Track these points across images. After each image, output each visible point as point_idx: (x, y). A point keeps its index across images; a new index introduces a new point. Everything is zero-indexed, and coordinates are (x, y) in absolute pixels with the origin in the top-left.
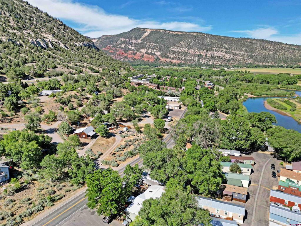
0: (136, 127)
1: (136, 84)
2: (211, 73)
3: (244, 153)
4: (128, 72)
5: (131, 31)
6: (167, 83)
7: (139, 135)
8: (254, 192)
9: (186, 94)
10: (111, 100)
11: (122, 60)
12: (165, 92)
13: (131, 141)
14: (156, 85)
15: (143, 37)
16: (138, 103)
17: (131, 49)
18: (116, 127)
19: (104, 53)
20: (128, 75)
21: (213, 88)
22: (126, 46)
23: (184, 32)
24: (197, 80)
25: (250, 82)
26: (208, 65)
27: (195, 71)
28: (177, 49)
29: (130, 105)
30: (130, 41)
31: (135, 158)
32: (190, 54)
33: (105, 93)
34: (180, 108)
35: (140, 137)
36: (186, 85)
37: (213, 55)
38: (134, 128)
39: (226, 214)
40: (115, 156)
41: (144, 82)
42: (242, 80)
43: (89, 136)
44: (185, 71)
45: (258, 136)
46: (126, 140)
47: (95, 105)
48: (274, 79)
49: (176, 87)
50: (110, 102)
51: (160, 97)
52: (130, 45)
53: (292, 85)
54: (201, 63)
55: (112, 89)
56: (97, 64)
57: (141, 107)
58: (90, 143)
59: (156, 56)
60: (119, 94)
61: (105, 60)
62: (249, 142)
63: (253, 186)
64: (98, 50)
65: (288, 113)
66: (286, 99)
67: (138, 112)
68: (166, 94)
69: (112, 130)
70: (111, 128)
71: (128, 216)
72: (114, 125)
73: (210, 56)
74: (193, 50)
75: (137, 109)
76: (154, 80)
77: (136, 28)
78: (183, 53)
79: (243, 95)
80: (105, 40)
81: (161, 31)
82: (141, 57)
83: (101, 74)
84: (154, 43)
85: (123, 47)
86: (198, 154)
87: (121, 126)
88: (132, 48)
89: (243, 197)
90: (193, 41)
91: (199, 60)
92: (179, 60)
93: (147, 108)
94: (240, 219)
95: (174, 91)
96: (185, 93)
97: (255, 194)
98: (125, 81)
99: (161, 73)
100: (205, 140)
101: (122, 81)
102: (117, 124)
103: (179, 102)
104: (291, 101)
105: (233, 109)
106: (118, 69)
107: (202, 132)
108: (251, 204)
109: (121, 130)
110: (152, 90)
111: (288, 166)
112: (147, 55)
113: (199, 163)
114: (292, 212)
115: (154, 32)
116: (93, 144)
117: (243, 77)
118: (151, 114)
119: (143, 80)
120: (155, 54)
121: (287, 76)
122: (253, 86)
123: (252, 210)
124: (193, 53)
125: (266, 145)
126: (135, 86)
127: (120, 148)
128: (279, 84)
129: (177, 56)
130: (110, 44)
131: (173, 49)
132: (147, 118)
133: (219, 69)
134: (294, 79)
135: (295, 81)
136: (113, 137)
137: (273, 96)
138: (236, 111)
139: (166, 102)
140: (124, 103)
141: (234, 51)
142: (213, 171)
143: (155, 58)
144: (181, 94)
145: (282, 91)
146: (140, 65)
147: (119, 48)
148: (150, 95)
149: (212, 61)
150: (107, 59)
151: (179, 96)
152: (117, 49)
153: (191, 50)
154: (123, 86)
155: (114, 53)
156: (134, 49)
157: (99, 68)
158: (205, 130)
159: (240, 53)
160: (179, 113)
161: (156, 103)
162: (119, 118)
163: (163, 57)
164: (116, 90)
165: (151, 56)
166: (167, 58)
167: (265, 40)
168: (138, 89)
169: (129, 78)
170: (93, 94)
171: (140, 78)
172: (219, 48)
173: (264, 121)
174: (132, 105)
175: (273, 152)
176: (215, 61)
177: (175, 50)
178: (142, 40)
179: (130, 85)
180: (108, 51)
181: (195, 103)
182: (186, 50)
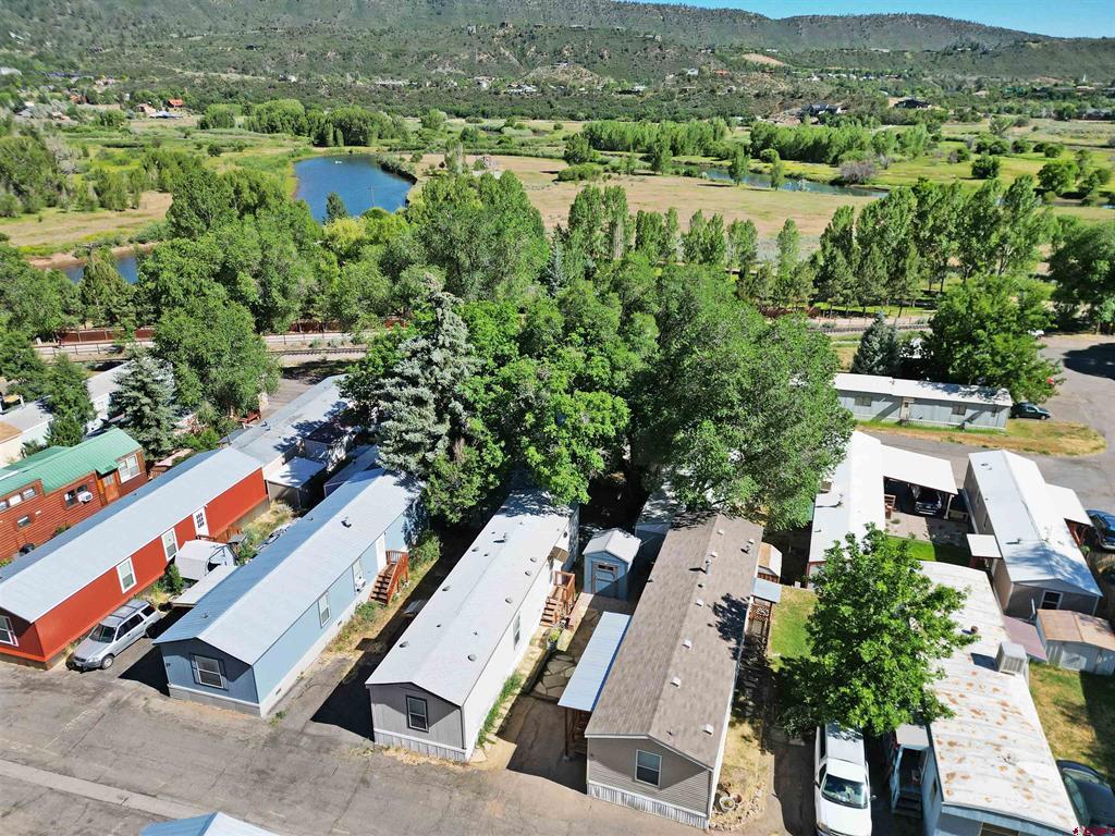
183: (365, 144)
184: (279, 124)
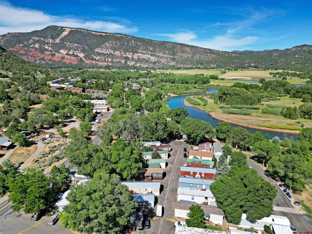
0: (60, 132)
1: (57, 88)
2: (139, 76)
3: (164, 143)
4: (47, 76)
5: (46, 29)
6: (93, 86)
7: (65, 140)
8: (169, 171)
9: (113, 97)
10: (28, 108)
11: (38, 62)
12: (92, 96)
13: (56, 147)
14: (82, 89)
15: (61, 36)
16: (61, 108)
17: (47, 50)
18: (37, 135)
19: (12, 54)
20: (47, 79)
21: (140, 90)
22: (41, 45)
23: (108, 33)
24: (124, 82)
25: (172, 83)
26: (135, 67)
27: (123, 74)
28: (102, 50)
29: (52, 111)
30: (46, 41)
31: (61, 162)
32: (116, 56)
33: (18, 100)
34: (108, 110)
35: (65, 142)
36: (113, 88)
37: (139, 57)
38: (58, 134)
39: (146, 190)
40: (38, 163)
41: (67, 86)
42: (166, 82)
43: (4, 147)
44: (112, 74)
45: (173, 127)
46: (50, 146)
47: (7, 114)
48: (192, 79)
49: (103, 89)
50: (27, 109)
51: (86, 101)
52: (46, 45)
53: (206, 84)
54: (129, 65)
55: (28, 95)
56: (4, 68)
57: (64, 112)
58: (7, 154)
59: (79, 58)
60: (37, 101)
61: (14, 62)
62: (166, 133)
63: (170, 166)
64: (4, 51)
65: (201, 108)
66: (200, 96)
67: (62, 118)
68: (93, 97)
69: (32, 139)
70: (30, 136)
71: (58, 210)
72: (34, 133)
73: (137, 58)
74: (119, 52)
75: (60, 114)
76: (78, 83)
77: (52, 26)
78: (109, 55)
79: (167, 95)
80: (12, 39)
81: (83, 30)
82: (61, 59)
83: (12, 79)
84: (75, 43)
85: (38, 47)
86: (121, 146)
87: (42, 133)
88: (48, 48)
89: (160, 175)
90: (118, 43)
91: (126, 63)
92: (106, 62)
93: (72, 112)
94: (157, 192)
95: (101, 94)
96: (112, 95)
97: (171, 173)
98: (43, 86)
99: (85, 76)
100: (130, 136)
101: (39, 86)
102: (37, 132)
103: (106, 104)
104: (204, 97)
105: (156, 108)
106: (33, 72)
107: (127, 129)
108: (167, 180)
109: (44, 137)
110: (77, 94)
111: (196, 148)
112: (69, 57)
113: (122, 153)
114: (195, 179)
115: (74, 32)
116: (10, 154)
117: (167, 78)
118: (77, 118)
119: (65, 84)
120: (77, 56)
121: (201, 77)
122: (175, 86)
123: (167, 184)
124: (119, 55)
125: (181, 134)
126: (56, 90)
127: (43, 155)
128: (196, 83)
129: (103, 58)
130: (19, 44)
131: (97, 50)
132: (72, 123)
133: (146, 72)
134: (206, 79)
135: (208, 81)
136: (34, 145)
137: (191, 94)
138: (159, 109)
139: (93, 105)
140: (44, 109)
141: (158, 54)
142: (134, 158)
143: (78, 60)
144: (109, 96)
145: (197, 89)
146: (61, 67)
147: (32, 48)
148: (74, 99)
149: (139, 63)
150: (17, 61)
151: (106, 99)
152: (29, 50)
153: (117, 52)
154: (42, 91)
155: (26, 54)
156: (52, 49)
157: (7, 72)
158: (129, 126)
159: (164, 55)
160: (107, 115)
161: (82, 107)
162: (39, 125)
163: (88, 59)
164: (33, 96)
165: (73, 58)
166: (92, 60)
167: (184, 44)
168: (60, 94)
169: (48, 82)
170: (4, 102)
171: (63, 82)
172: (144, 50)
173: (179, 115)
174: (54, 110)
175: (186, 140)
176: (142, 64)
177: (100, 52)
178: (60, 40)
179: (50, 90)
180: (18, 51)
181: (122, 104)
182: (112, 52)
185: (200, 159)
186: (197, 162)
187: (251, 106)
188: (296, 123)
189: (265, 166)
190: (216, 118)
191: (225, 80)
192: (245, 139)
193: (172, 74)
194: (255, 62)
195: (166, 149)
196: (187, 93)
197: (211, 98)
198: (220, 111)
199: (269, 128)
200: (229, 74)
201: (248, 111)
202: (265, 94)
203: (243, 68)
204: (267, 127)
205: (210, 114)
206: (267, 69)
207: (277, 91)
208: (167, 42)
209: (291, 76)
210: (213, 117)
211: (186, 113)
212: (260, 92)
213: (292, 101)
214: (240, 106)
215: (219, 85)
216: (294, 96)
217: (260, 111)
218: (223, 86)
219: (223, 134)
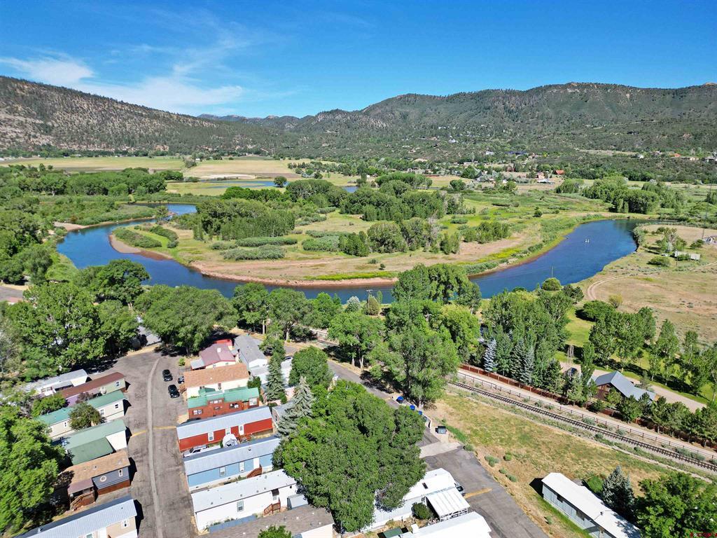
3: (95, 371)
8: (142, 450)
25: (59, 192)
42: (39, 190)
45: (118, 319)
48: (117, 181)
53: (157, 193)
62: (101, 339)
63: (138, 436)
65: (165, 255)
66: (154, 224)
79: (53, 228)
89: (121, 475)
94: (129, 530)
97: (147, 454)
104: (165, 226)
105: (34, 269)
108: (144, 481)
114: (225, 450)
117: (38, 180)
121: (142, 175)
122: (71, 202)
123: (150, 493)
125: (141, 334)
128: (130, 192)
134: (157, 181)
135: (161, 184)
137: (125, 221)
138: (45, 271)
145: (140, 207)
159: (11, 117)
167: (70, 90)
173: (122, 281)
175: (158, 345)
183: (644, 213)
184: (599, 193)
185: (218, 392)
186: (216, 402)
187: (278, 238)
188: (370, 263)
189: (357, 365)
190: (211, 274)
191: (199, 181)
192: (304, 314)
193: (51, 168)
194: (254, 143)
195: (111, 387)
196: (112, 220)
197: (183, 227)
198: (216, 255)
199: (329, 280)
200: (204, 169)
201: (278, 250)
202: (296, 209)
203: (232, 153)
204: (326, 279)
205: (193, 267)
206: (282, 158)
207: (316, 202)
208: (16, 81)
209: (328, 172)
210: (204, 273)
211: (140, 273)
212: (286, 206)
213: (348, 221)
214: (256, 240)
215: (190, 194)
216: (348, 211)
217: (299, 245)
218: (201, 196)
219: (252, 313)
